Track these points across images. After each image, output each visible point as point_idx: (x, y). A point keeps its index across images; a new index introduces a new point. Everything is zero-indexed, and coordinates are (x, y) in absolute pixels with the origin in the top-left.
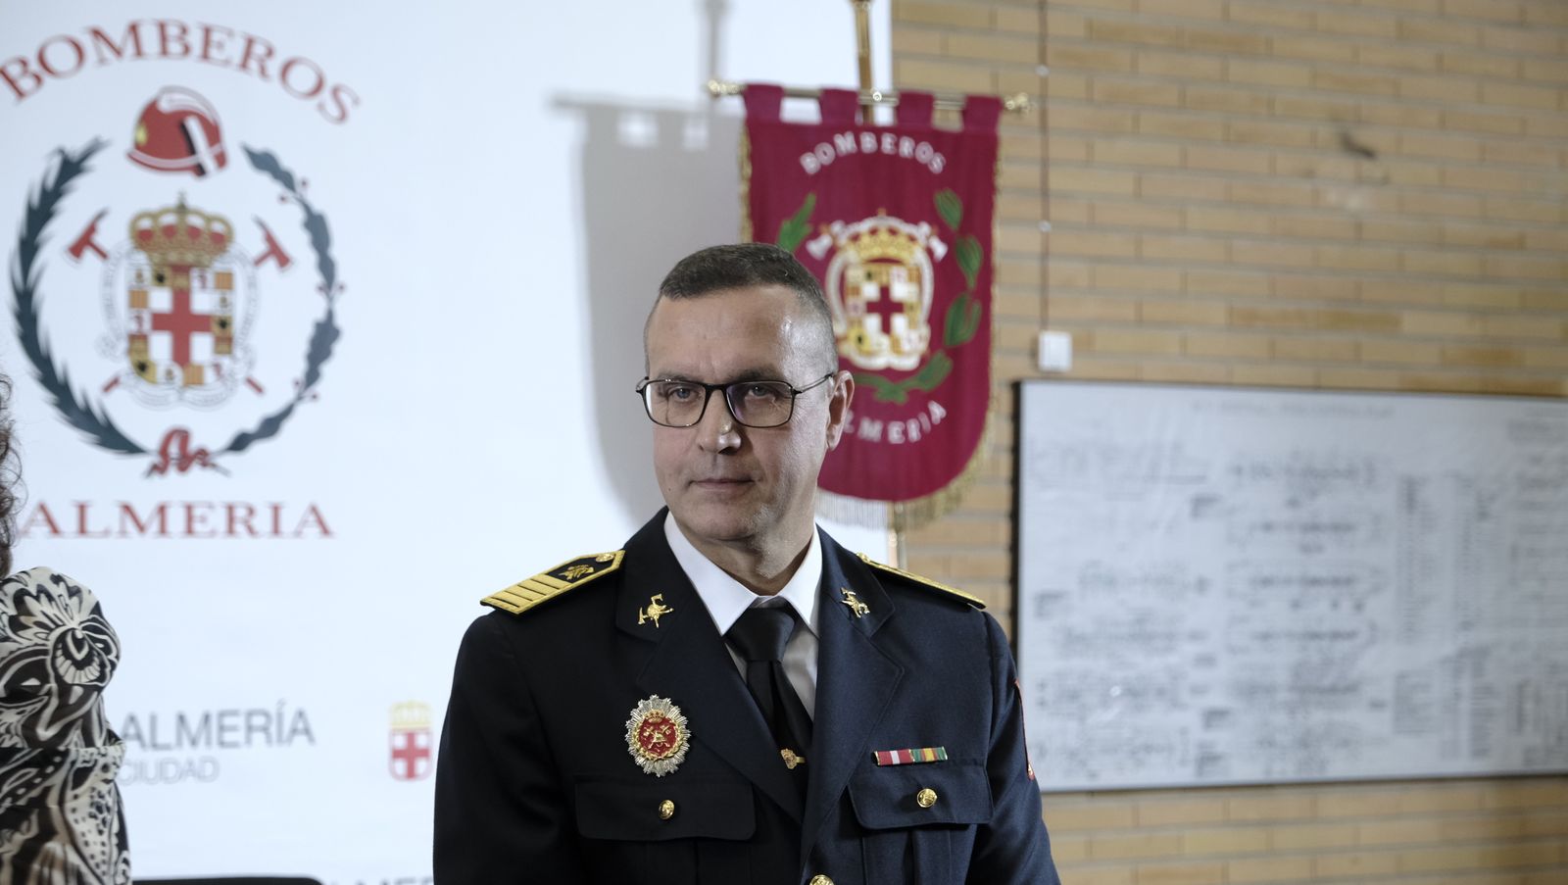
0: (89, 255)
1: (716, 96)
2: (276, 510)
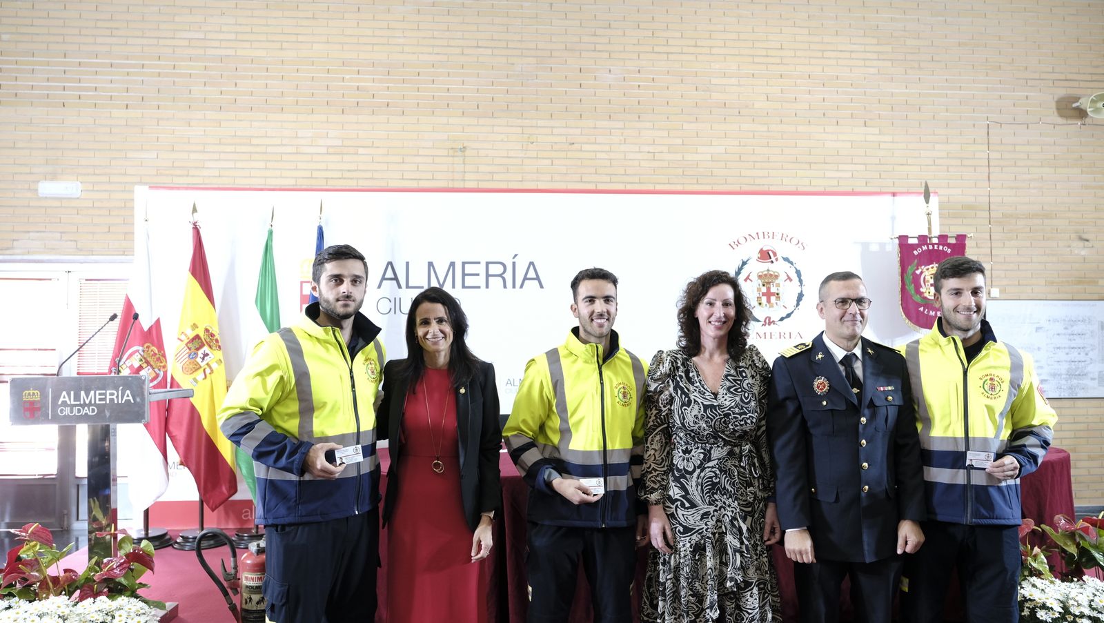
0: (748, 280)
1: (892, 239)
2: (790, 332)
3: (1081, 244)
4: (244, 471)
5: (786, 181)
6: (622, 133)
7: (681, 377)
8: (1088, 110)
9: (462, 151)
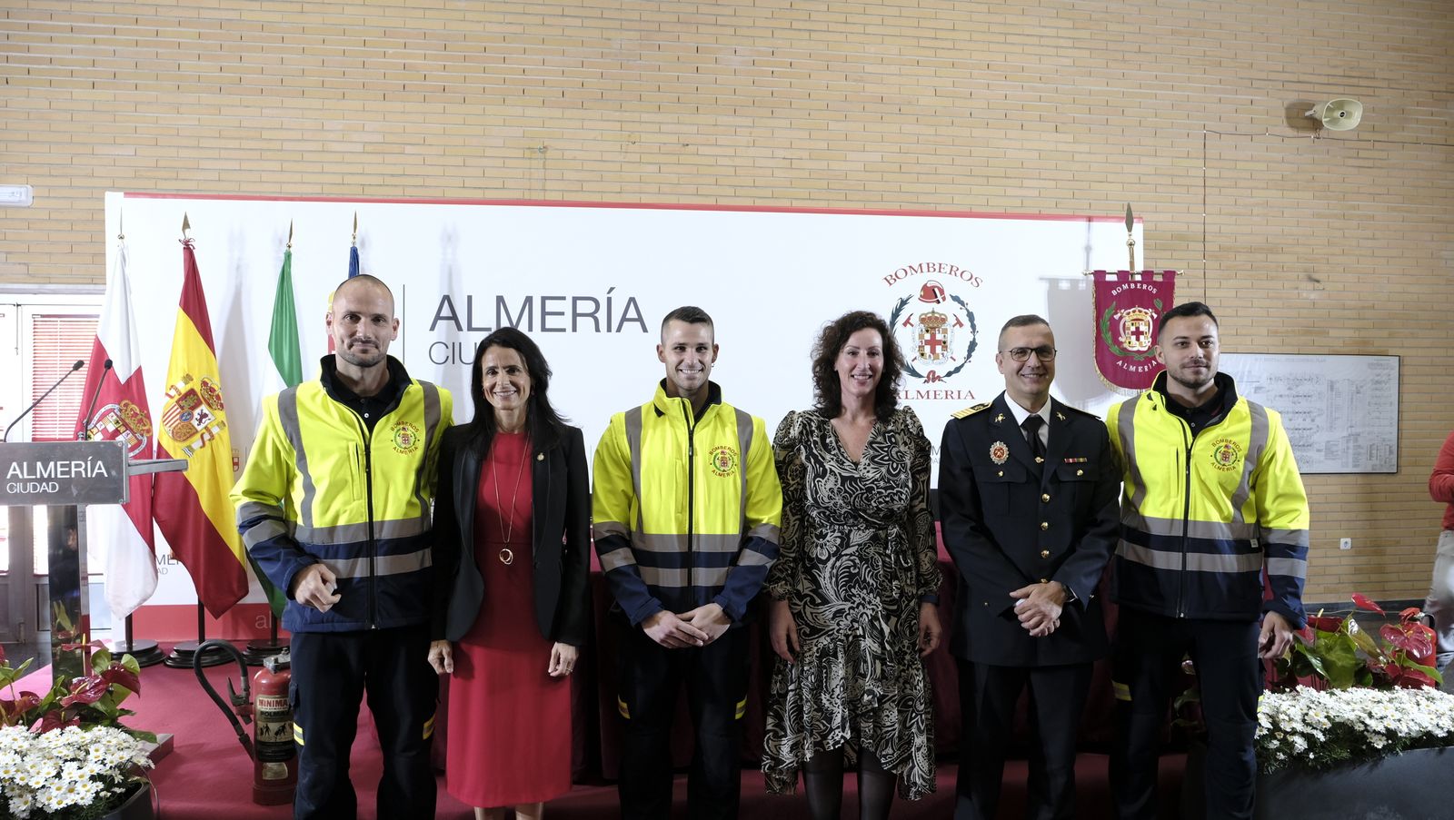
0: (908, 325)
1: (1086, 274)
2: (959, 392)
3: (1310, 285)
5: (957, 199)
6: (751, 133)
7: (815, 443)
8: (1324, 120)
9: (542, 152)
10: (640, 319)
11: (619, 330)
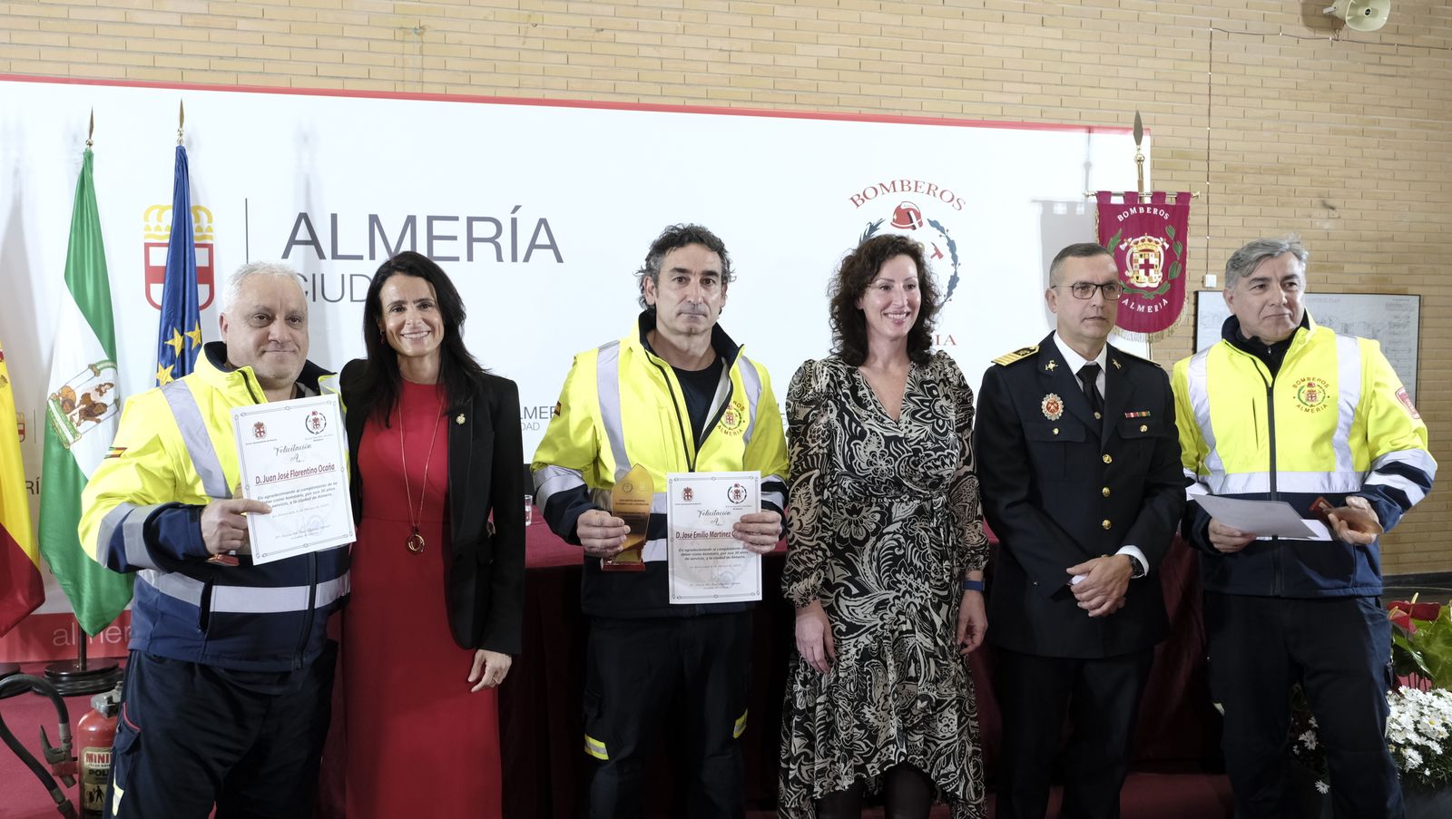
3: (1324, 213)
4: (56, 567)
5: (926, 105)
6: (680, 18)
7: (846, 395)
8: (1347, 18)
9: (418, 34)
10: (553, 246)
11: (527, 259)
